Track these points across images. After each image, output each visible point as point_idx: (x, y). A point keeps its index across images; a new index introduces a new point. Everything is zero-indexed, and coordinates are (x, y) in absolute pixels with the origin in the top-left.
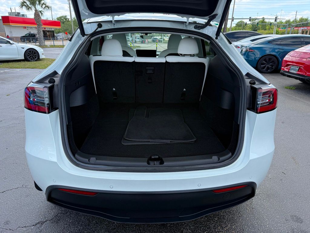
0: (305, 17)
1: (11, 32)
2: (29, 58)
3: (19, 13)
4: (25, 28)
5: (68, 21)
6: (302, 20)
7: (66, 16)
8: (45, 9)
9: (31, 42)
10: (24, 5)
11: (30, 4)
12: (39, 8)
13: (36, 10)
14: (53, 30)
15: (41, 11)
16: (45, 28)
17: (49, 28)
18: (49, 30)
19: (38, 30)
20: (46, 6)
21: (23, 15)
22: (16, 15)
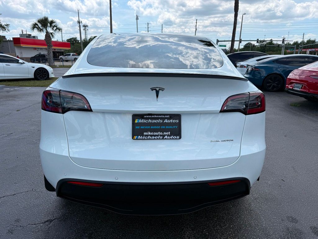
0: (312, 39)
1: (21, 53)
2: (39, 77)
3: (30, 35)
4: (35, 49)
5: (78, 43)
6: (309, 41)
7: (76, 38)
8: (56, 31)
9: (41, 62)
10: (36, 27)
11: (42, 26)
12: (50, 30)
13: (47, 32)
14: (62, 51)
15: (52, 33)
16: (55, 49)
17: (59, 49)
18: (58, 51)
19: (48, 51)
20: (57, 29)
21: (34, 37)
22: (27, 37)
